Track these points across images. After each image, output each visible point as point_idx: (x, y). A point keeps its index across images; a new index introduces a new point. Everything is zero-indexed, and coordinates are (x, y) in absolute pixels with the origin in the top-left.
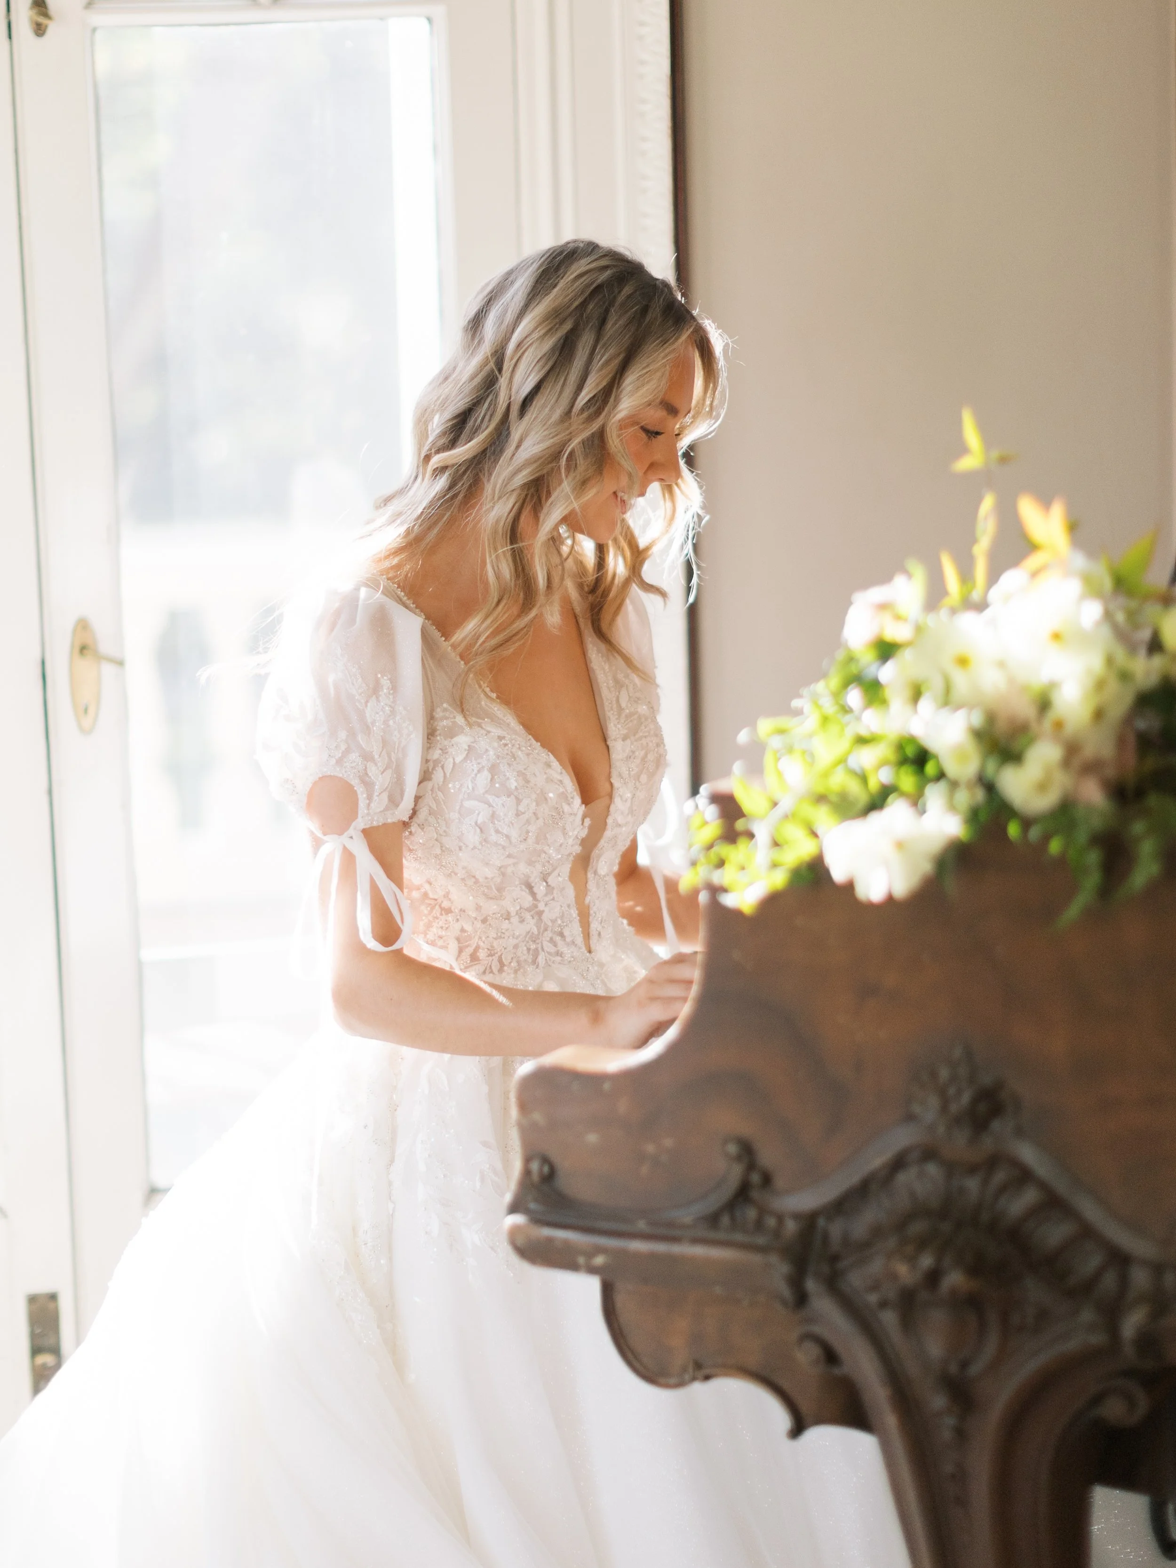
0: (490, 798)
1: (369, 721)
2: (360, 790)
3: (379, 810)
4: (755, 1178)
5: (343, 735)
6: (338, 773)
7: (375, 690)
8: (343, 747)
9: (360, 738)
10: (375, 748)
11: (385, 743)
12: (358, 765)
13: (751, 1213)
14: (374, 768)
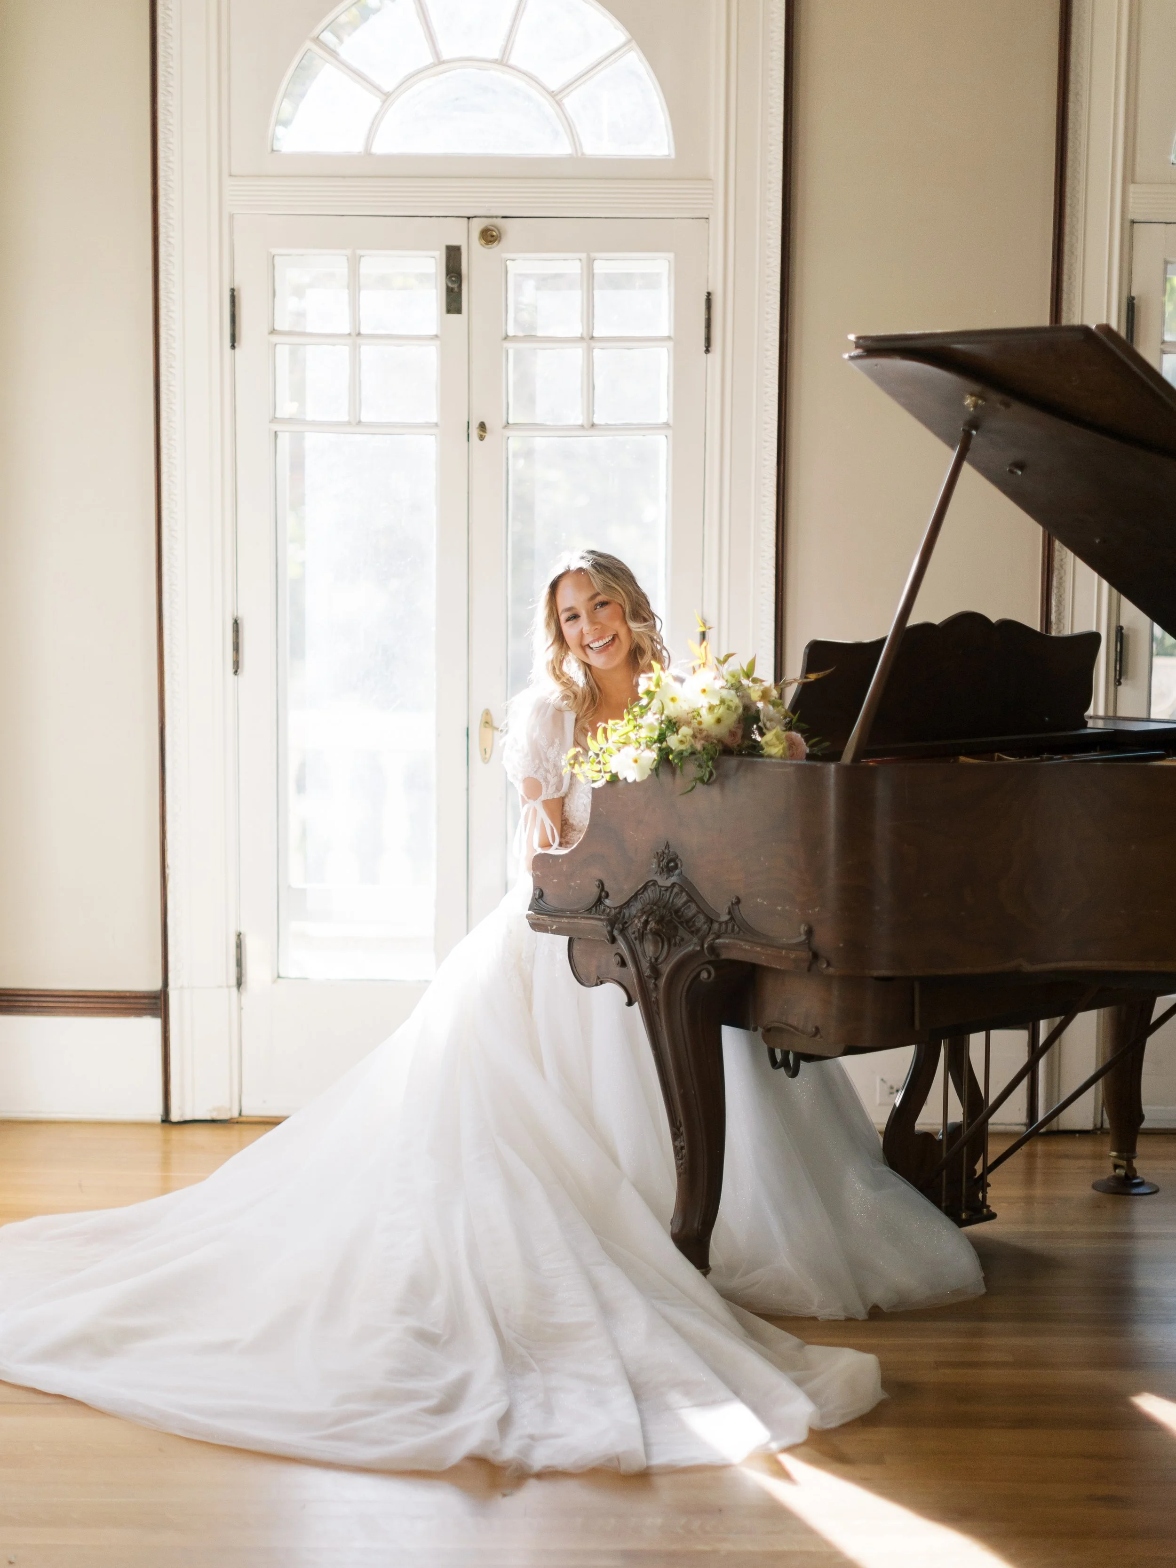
2: (543, 784)
3: (551, 793)
4: (603, 894)
5: (537, 761)
6: (535, 776)
7: (552, 744)
8: (537, 766)
9: (544, 763)
10: (550, 767)
11: (555, 766)
12: (543, 774)
13: (602, 907)
14: (549, 775)
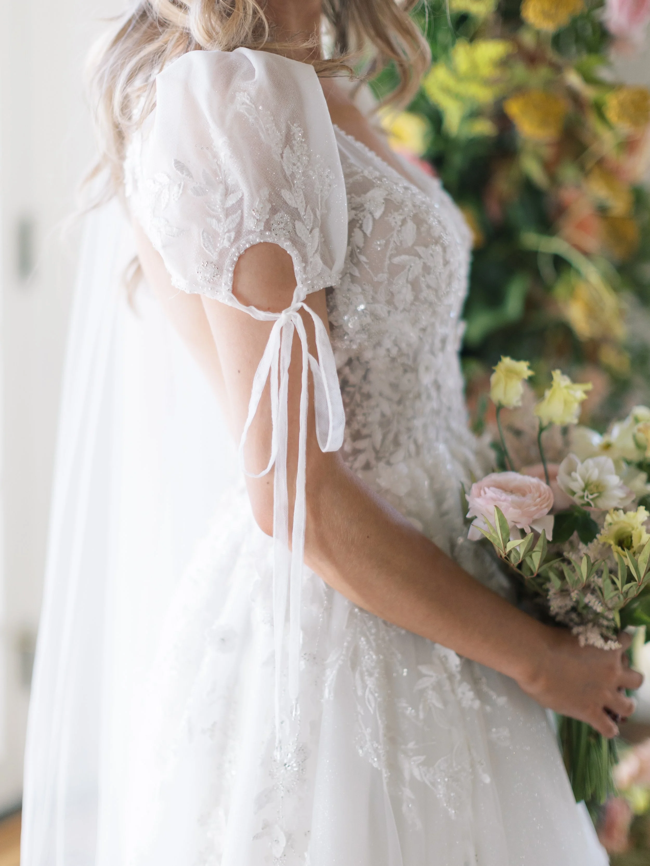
0: (420, 250)
1: (288, 173)
2: (293, 253)
3: (316, 274)
5: (266, 192)
6: (268, 238)
7: (288, 139)
8: (268, 207)
10: (299, 204)
12: (286, 224)
14: (302, 227)
